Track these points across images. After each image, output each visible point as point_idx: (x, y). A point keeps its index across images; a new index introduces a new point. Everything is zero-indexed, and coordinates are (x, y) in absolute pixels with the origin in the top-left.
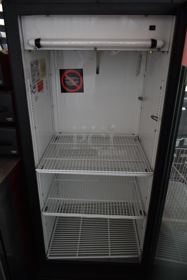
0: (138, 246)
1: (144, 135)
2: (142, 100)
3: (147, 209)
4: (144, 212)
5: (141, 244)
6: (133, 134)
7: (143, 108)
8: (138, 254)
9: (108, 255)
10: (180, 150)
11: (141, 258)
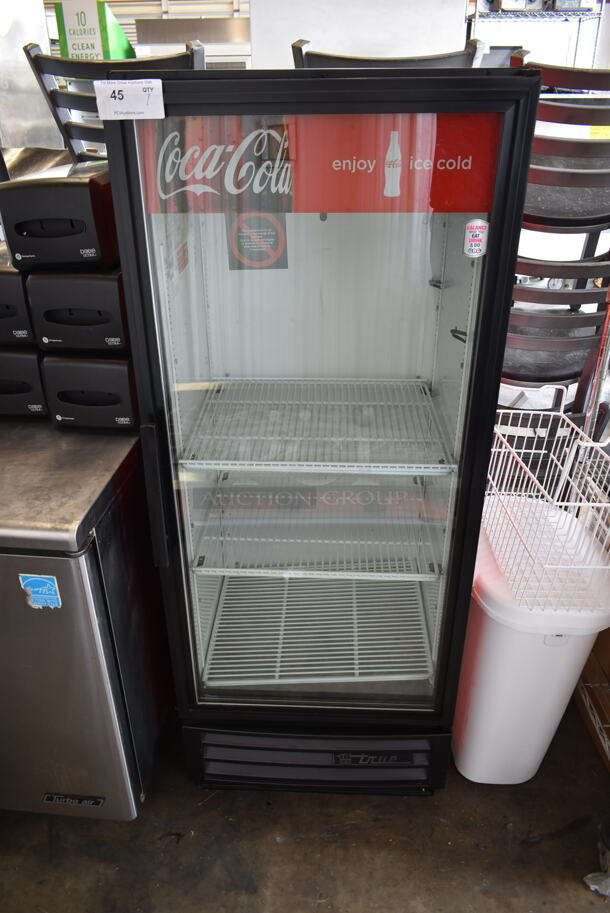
0: (428, 654)
1: (445, 378)
2: (439, 287)
3: (445, 560)
4: (440, 566)
5: (434, 645)
6: (418, 377)
7: (442, 308)
8: (426, 672)
9: (353, 674)
10: (540, 415)
11: (432, 682)
